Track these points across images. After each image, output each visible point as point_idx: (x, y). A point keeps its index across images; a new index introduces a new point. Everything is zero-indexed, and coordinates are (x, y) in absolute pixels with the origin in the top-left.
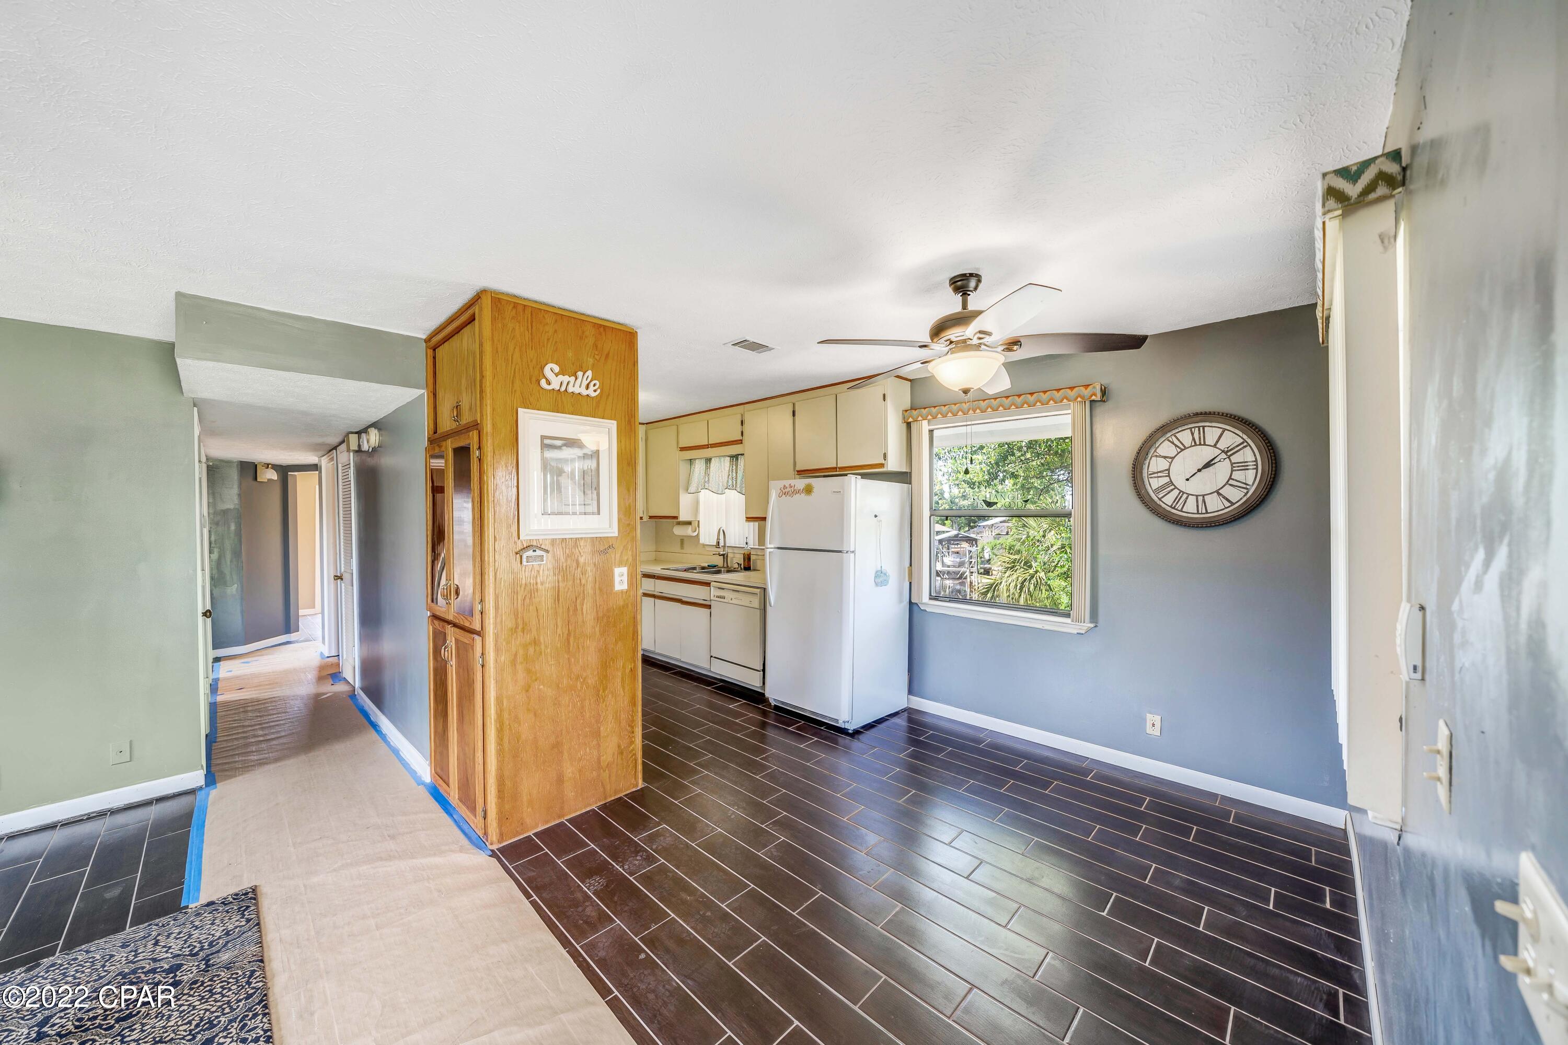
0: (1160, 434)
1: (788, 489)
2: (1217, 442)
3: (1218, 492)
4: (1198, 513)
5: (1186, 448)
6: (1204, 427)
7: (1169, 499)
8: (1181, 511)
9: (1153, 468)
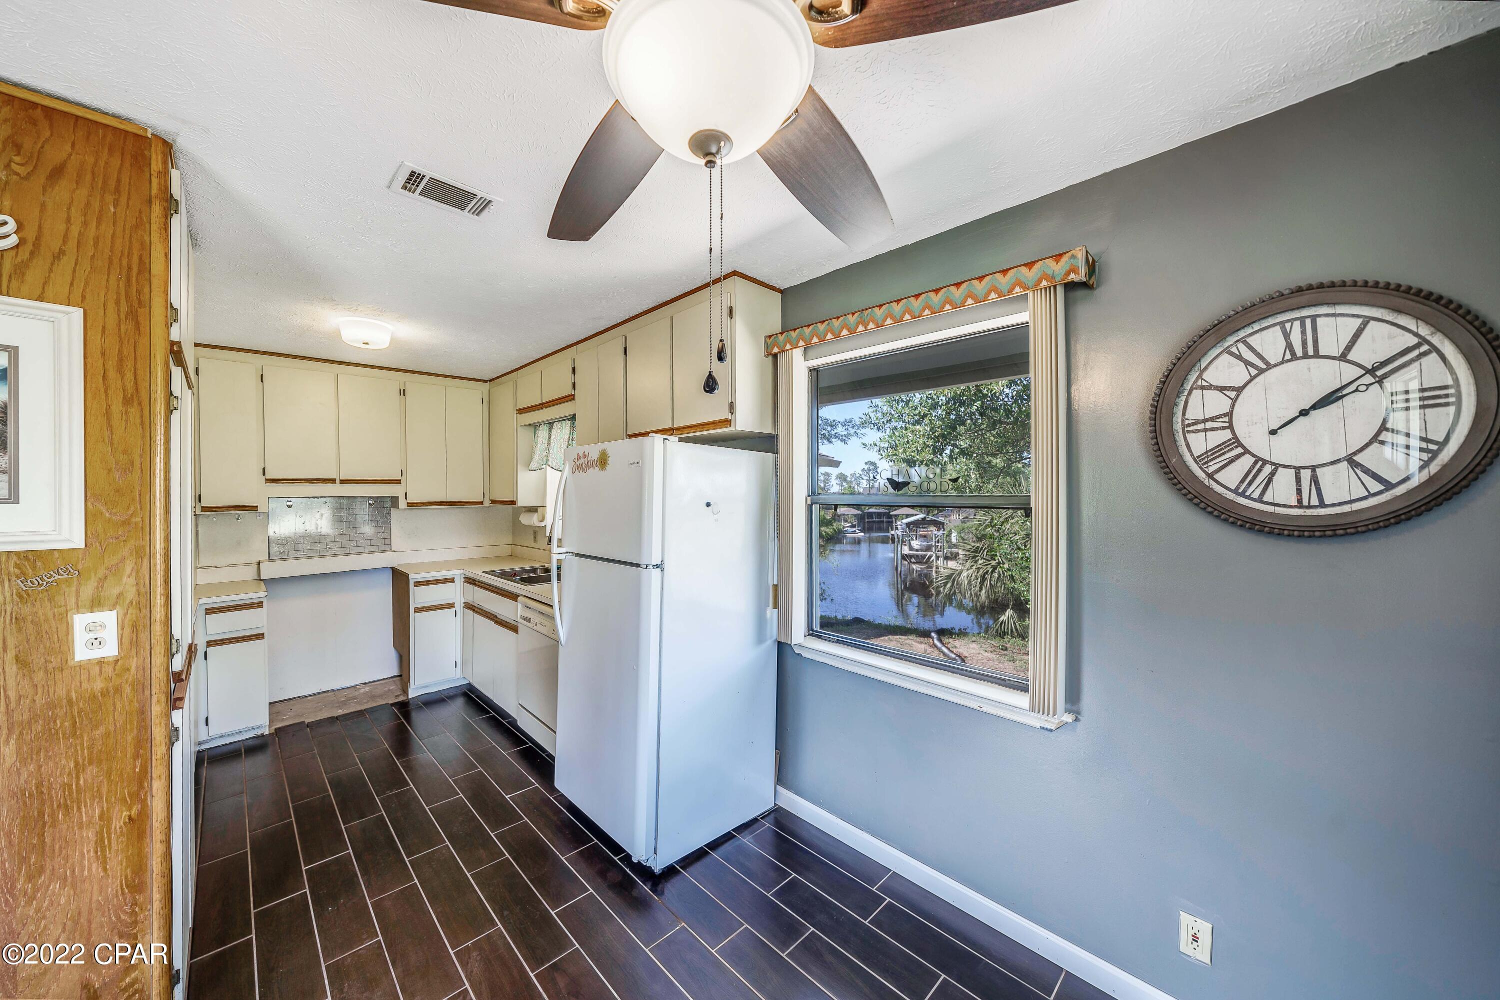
0: (1211, 339)
1: (582, 461)
2: (1349, 348)
3: (1350, 460)
4: (1300, 504)
5: (1269, 366)
6: (1314, 318)
7: (1231, 476)
8: (1260, 500)
9: (1195, 412)
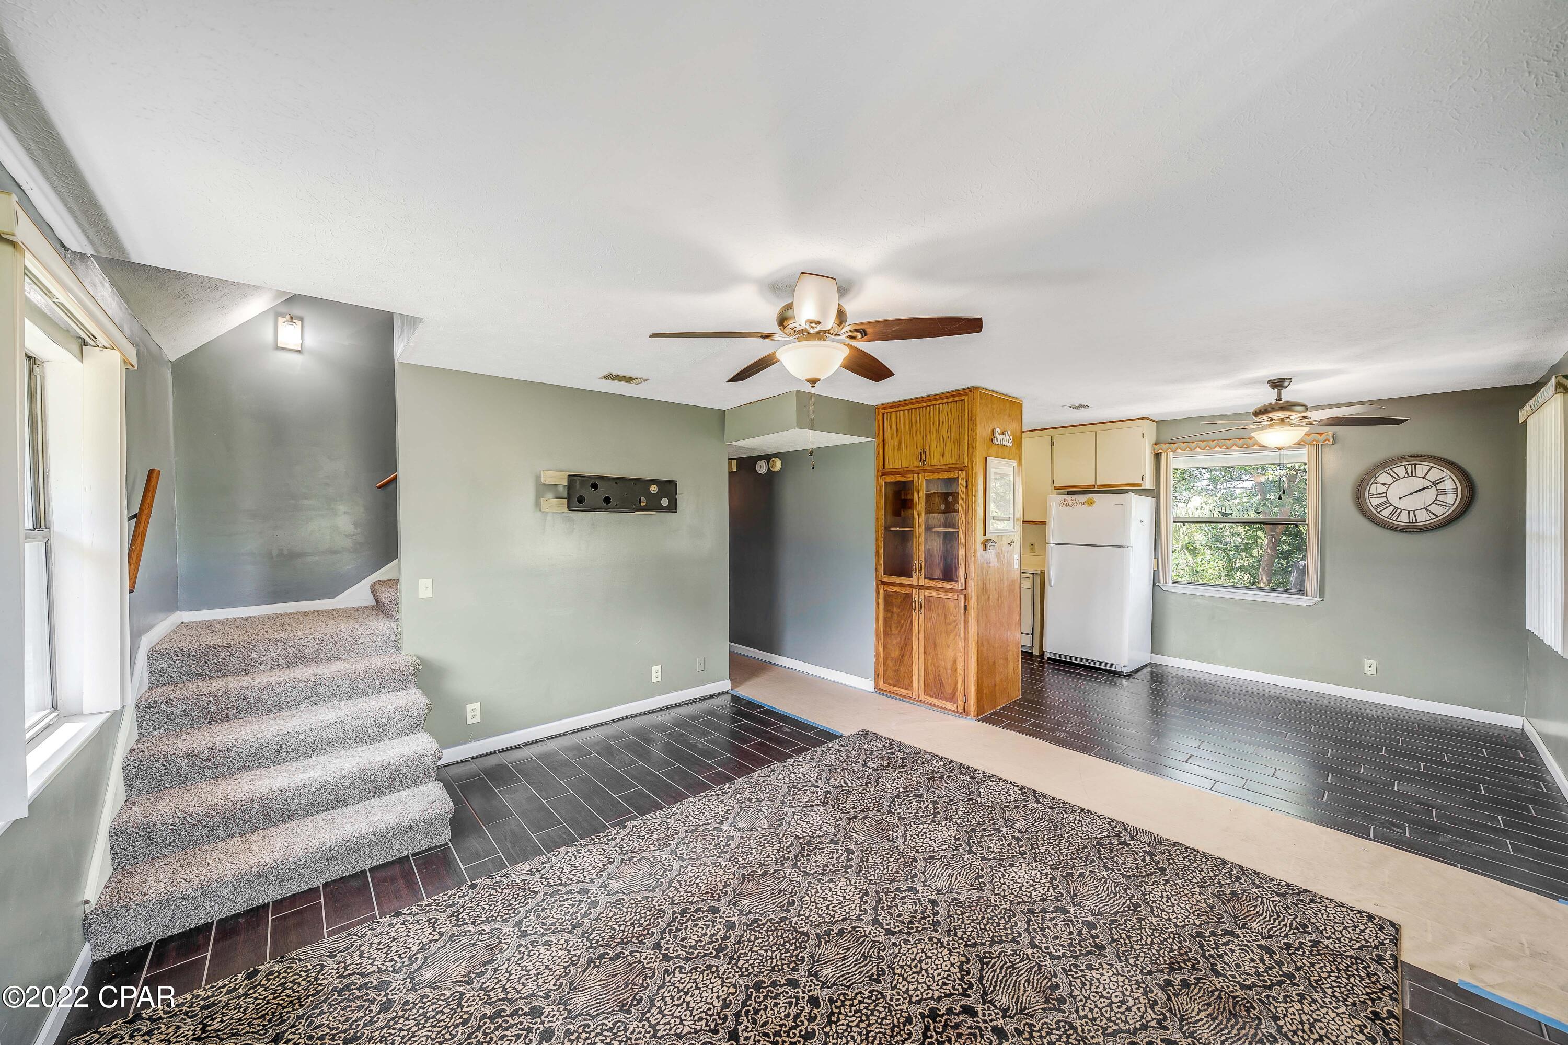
0: (1380, 468)
1: (1069, 502)
2: (1426, 475)
3: (1426, 509)
4: (1409, 522)
5: (1400, 478)
6: (1415, 465)
7: (1386, 513)
8: (1396, 521)
9: (1373, 491)
